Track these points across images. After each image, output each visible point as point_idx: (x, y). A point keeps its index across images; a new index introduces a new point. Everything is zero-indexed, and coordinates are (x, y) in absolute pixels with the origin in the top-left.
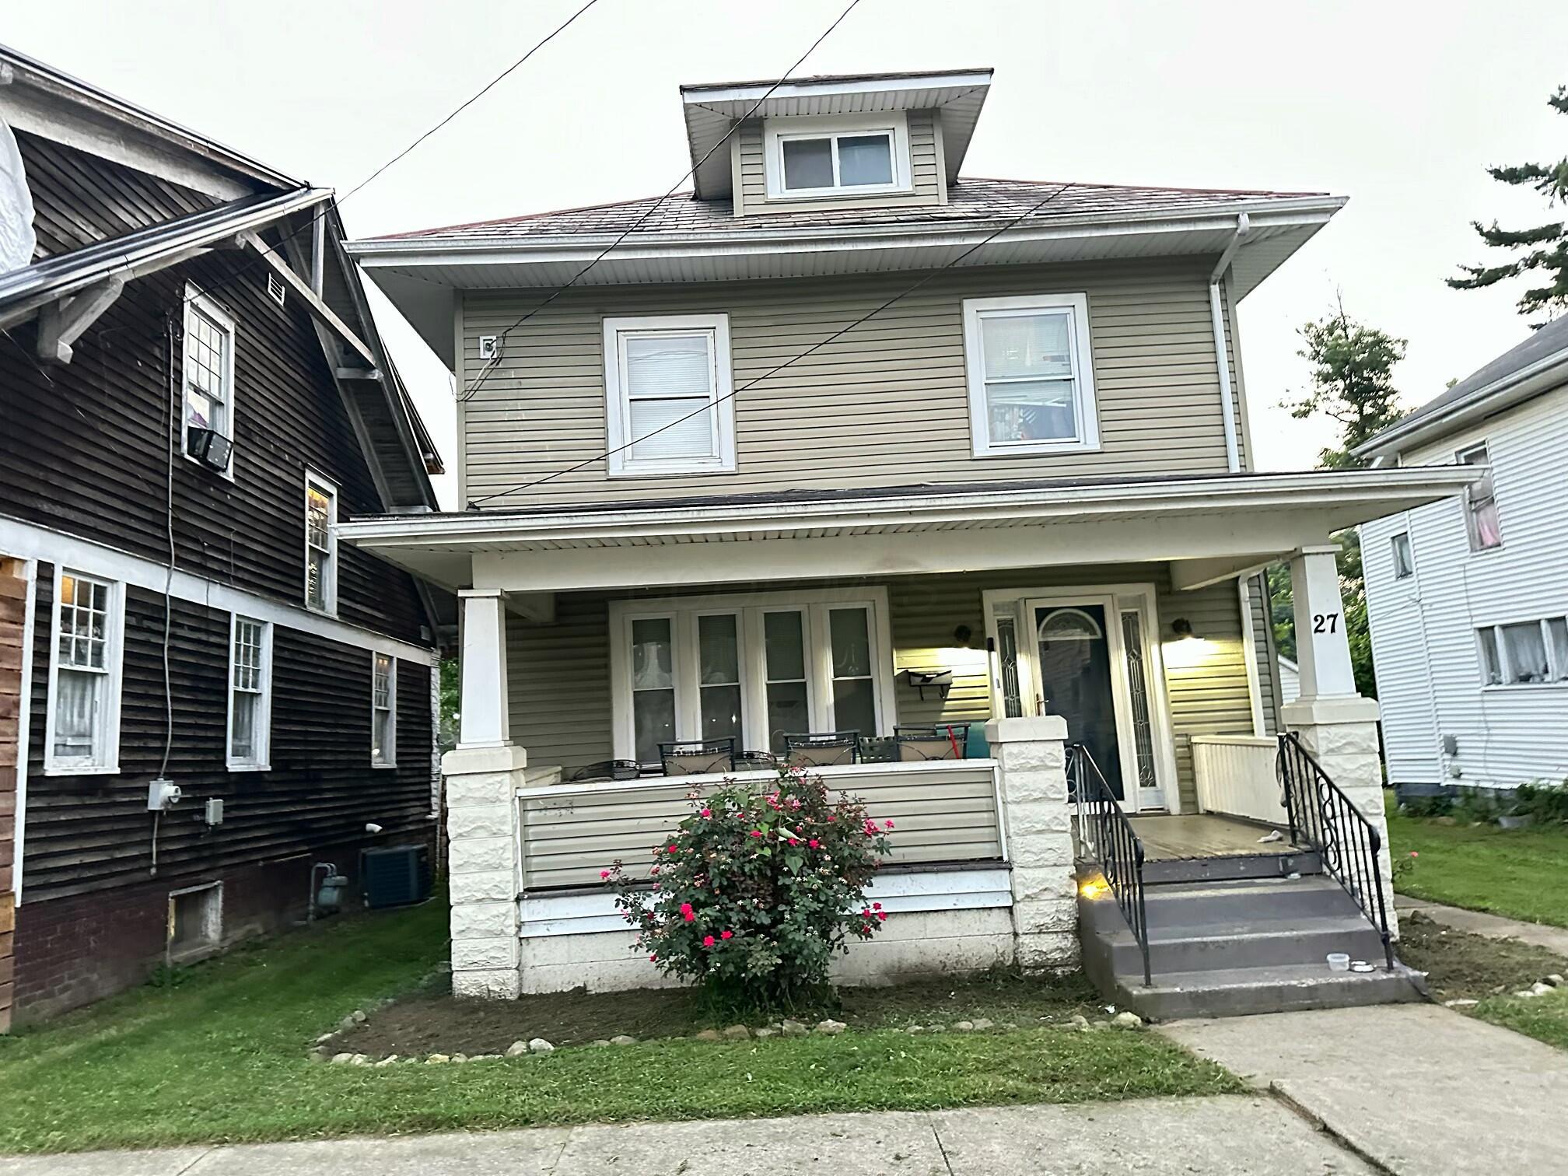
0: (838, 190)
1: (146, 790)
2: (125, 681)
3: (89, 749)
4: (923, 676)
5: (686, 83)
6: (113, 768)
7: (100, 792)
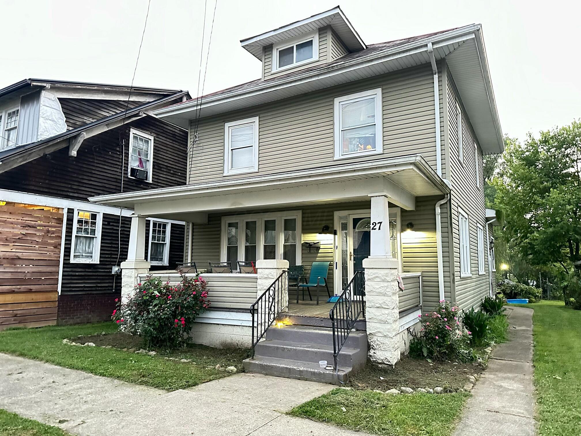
0: (295, 64)
1: (111, 269)
2: (102, 239)
3: (91, 257)
4: (309, 244)
5: (242, 39)
6: (97, 262)
7: (92, 268)
